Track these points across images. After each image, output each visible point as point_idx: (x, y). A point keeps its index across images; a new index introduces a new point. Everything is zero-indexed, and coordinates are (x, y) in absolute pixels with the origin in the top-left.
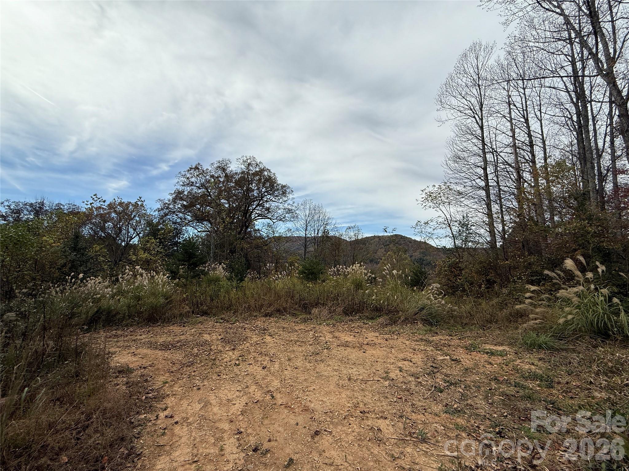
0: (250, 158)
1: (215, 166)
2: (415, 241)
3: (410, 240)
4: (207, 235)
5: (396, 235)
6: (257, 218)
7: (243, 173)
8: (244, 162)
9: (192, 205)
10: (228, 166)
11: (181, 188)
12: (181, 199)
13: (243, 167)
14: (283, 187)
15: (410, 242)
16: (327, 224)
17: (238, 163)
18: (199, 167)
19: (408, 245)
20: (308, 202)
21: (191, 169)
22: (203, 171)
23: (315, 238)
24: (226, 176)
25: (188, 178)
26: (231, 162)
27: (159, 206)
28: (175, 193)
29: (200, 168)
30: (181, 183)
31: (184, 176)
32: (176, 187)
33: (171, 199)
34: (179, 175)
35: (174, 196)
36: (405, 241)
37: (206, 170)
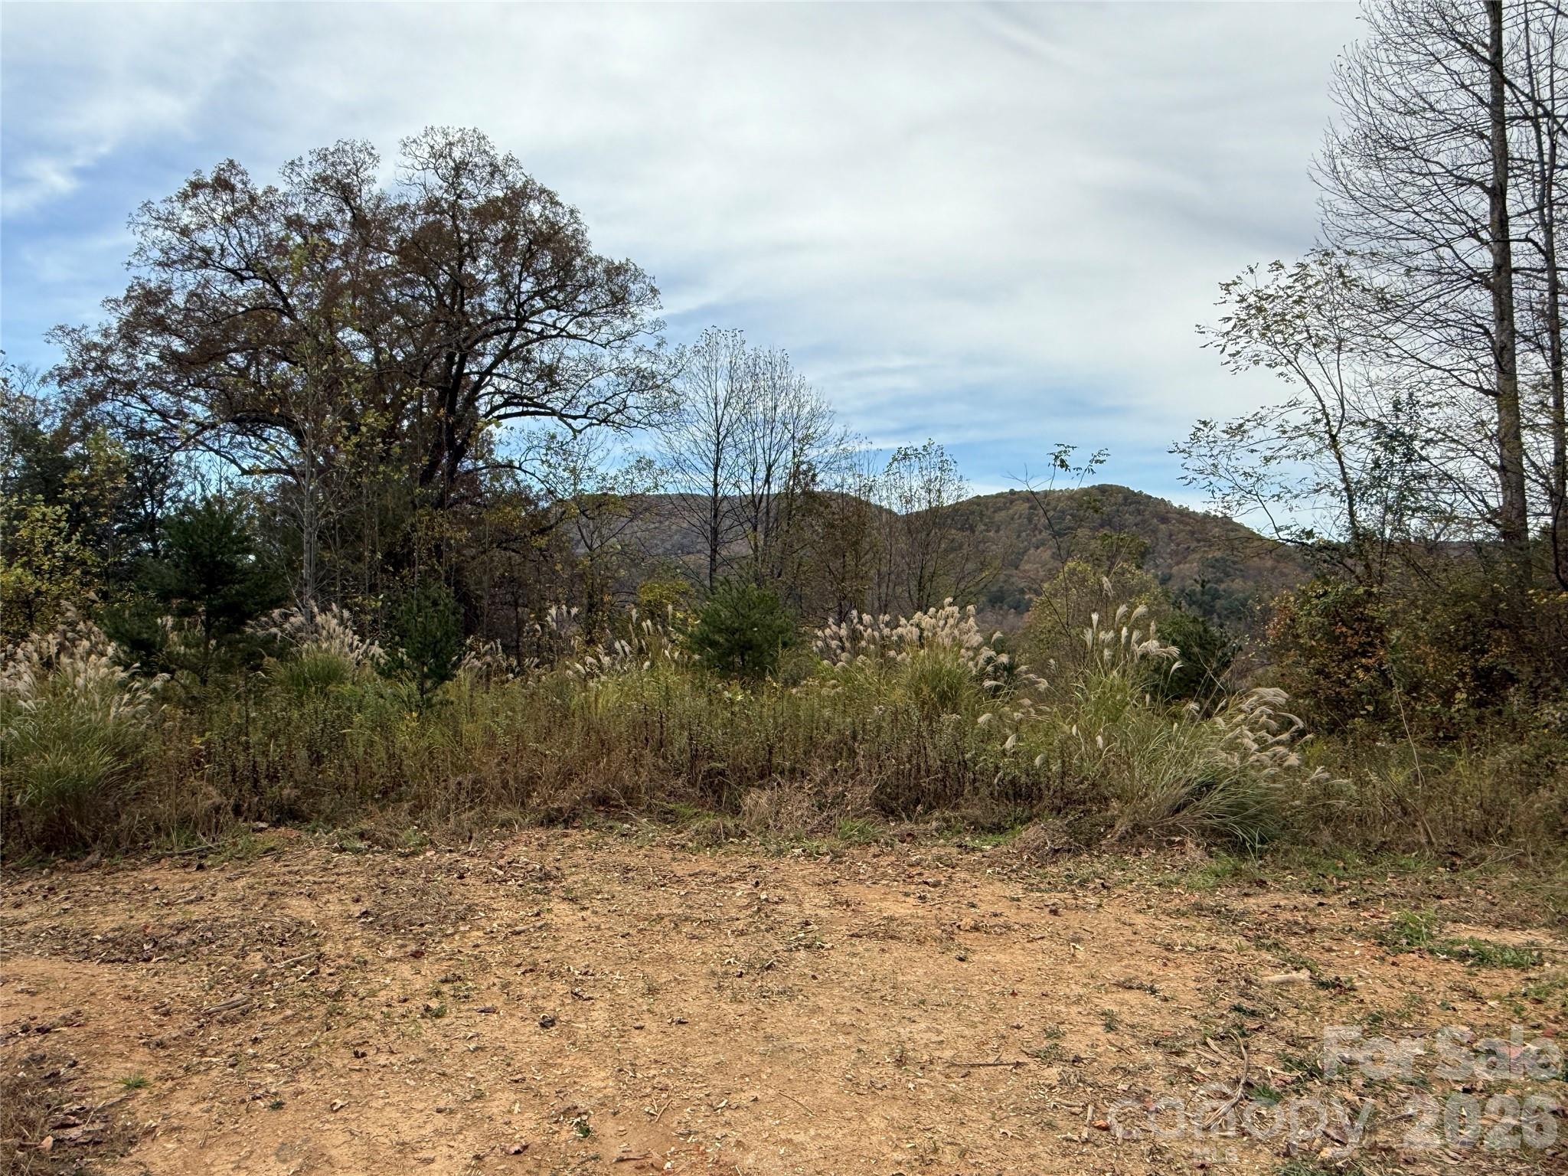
0: (462, 141)
1: (308, 173)
2: (1184, 514)
3: (1163, 512)
4: (283, 487)
5: (1103, 489)
6: (502, 411)
7: (432, 206)
8: (439, 155)
9: (208, 353)
10: (363, 175)
11: (154, 278)
12: (160, 326)
13: (433, 180)
14: (614, 271)
15: (1164, 520)
16: (806, 439)
17: (409, 162)
18: (235, 181)
19: (1154, 532)
20: (723, 343)
21: (197, 186)
22: (253, 199)
23: (754, 501)
24: (359, 221)
25: (185, 232)
26: (377, 159)
27: (59, 356)
28: (128, 298)
29: (239, 186)
30: (156, 254)
31: (167, 221)
32: (134, 272)
33: (115, 325)
34: (146, 219)
35: (126, 310)
36: (1139, 513)
37: (265, 193)
